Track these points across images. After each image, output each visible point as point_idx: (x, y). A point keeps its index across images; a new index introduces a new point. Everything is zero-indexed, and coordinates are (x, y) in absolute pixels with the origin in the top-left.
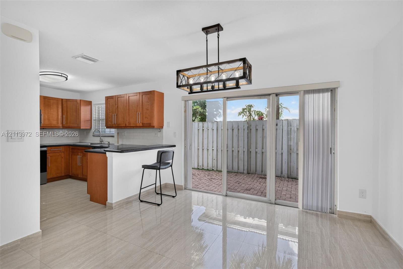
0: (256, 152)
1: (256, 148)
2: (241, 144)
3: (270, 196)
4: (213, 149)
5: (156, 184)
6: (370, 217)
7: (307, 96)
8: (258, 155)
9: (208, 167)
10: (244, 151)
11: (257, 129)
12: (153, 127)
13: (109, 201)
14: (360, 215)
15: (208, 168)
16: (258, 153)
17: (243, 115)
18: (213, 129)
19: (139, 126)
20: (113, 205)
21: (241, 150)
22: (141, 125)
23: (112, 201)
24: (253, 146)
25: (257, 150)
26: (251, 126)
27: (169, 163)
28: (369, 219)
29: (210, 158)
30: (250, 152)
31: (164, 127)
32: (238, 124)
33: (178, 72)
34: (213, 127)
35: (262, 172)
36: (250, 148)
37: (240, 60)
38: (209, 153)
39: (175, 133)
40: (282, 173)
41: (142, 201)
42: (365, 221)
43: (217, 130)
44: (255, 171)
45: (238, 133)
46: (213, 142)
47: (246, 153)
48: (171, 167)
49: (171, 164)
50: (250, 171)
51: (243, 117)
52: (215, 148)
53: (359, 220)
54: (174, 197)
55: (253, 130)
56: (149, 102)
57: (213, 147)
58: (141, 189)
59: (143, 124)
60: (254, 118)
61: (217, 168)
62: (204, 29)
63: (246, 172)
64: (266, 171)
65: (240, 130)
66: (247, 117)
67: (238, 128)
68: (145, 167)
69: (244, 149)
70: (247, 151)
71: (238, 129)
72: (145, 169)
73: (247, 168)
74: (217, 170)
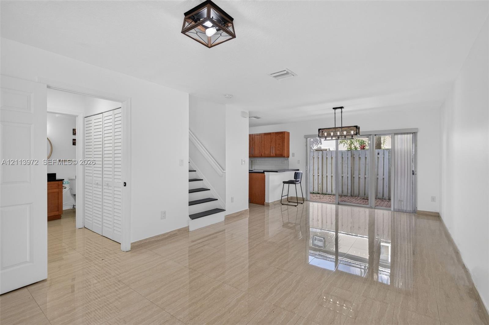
0: (359, 178)
1: (359, 174)
2: (345, 170)
3: (371, 204)
4: (319, 175)
5: (288, 195)
6: (438, 213)
7: (396, 136)
8: (361, 180)
9: (313, 190)
10: (348, 177)
11: (360, 158)
12: (284, 157)
13: (266, 201)
14: (432, 212)
15: (314, 192)
16: (361, 178)
17: (344, 143)
18: (318, 158)
19: (273, 156)
20: (270, 204)
21: (345, 175)
22: (274, 155)
23: (269, 201)
24: (356, 173)
25: (360, 176)
26: (354, 155)
27: (298, 181)
28: (438, 215)
29: (316, 182)
30: (354, 177)
31: (290, 157)
32: (342, 153)
33: (319, 130)
34: (318, 156)
35: (365, 195)
36: (354, 174)
37: (355, 126)
38: (315, 178)
39: (299, 161)
40: (383, 196)
41: (283, 204)
42: (435, 216)
43: (322, 158)
44: (359, 195)
45: (342, 161)
46: (318, 169)
47: (350, 178)
48: (300, 184)
49: (300, 181)
50: (354, 194)
51: (344, 145)
52: (320, 174)
53: (431, 216)
54: (302, 203)
55: (357, 158)
56: (280, 139)
57: (318, 173)
58: (282, 197)
59: (275, 154)
60: (356, 146)
61: (322, 191)
62: (334, 108)
63: (349, 195)
64: (368, 195)
65: (344, 159)
66: (348, 145)
67: (342, 156)
68: (284, 182)
69: (348, 175)
70: (350, 176)
71: (342, 158)
72: (285, 184)
73: (350, 191)
74: (322, 194)
